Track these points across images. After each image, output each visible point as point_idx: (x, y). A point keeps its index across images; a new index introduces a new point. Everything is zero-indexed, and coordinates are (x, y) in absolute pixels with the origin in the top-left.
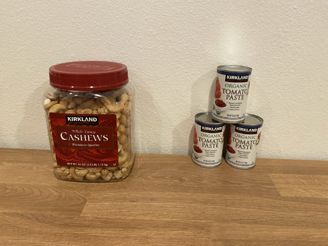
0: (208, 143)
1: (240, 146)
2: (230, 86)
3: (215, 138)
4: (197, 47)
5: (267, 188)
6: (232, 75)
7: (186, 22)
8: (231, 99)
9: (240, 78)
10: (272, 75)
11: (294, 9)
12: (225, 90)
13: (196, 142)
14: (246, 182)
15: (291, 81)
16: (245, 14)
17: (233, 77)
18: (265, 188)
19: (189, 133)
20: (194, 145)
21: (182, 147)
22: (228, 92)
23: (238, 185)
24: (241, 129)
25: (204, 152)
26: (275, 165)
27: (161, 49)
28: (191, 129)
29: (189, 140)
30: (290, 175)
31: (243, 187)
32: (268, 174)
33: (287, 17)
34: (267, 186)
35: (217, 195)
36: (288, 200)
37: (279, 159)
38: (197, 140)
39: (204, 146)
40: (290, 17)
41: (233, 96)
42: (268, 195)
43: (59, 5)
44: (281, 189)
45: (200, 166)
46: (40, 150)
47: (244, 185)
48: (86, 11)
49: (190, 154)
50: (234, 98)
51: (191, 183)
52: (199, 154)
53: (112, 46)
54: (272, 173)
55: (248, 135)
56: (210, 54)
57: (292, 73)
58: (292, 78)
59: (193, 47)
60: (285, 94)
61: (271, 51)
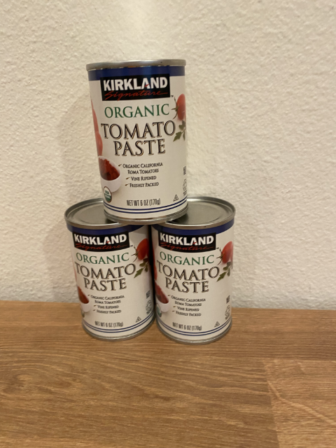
0: (95, 279)
1: (176, 284)
2: (117, 112)
3: (112, 266)
6: (115, 78)
8: (128, 153)
9: (140, 84)
10: (266, 83)
12: (108, 129)
14: (190, 390)
15: (321, 99)
17: (118, 85)
18: (237, 416)
22: (116, 132)
24: (171, 239)
25: (91, 300)
26: (290, 328)
32: (263, 361)
39: (89, 286)
41: (132, 142)
44: (287, 418)
50: (135, 150)
52: (85, 306)
55: (190, 255)
56: (89, 37)
57: (321, 74)
58: (325, 88)
59: (43, 20)
60: (308, 136)
61: (256, 11)
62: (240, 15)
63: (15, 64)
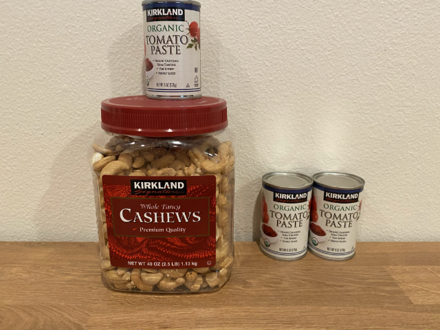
0: (286, 220)
1: (334, 223)
3: (297, 212)
4: (261, 70)
5: (388, 292)
7: (242, 32)
10: (378, 110)
11: (406, 8)
13: (266, 220)
14: (352, 282)
15: (407, 119)
16: (333, 18)
19: (253, 205)
20: (262, 224)
21: (242, 229)
23: (339, 289)
24: (334, 196)
25: (280, 235)
26: (391, 251)
27: (206, 74)
28: (255, 199)
29: (254, 216)
30: (419, 267)
31: (348, 291)
32: (384, 267)
33: (396, 21)
34: (388, 288)
35: (309, 308)
36: (427, 311)
37: (395, 243)
38: (267, 215)
39: (280, 225)
40: (400, 21)
42: (392, 303)
43: (43, 8)
44: (410, 291)
45: (274, 258)
46: (12, 243)
47: (349, 288)
48: (85, 16)
49: (257, 239)
51: (264, 288)
52: (271, 239)
53: (127, 71)
54: (389, 265)
55: (345, 205)
56: (281, 81)
57: (407, 106)
58: (408, 114)
59: (256, 70)
60: (398, 139)
61: (375, 74)
62: (366, 75)
63: (234, 93)
